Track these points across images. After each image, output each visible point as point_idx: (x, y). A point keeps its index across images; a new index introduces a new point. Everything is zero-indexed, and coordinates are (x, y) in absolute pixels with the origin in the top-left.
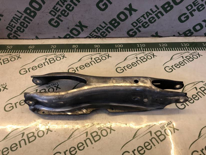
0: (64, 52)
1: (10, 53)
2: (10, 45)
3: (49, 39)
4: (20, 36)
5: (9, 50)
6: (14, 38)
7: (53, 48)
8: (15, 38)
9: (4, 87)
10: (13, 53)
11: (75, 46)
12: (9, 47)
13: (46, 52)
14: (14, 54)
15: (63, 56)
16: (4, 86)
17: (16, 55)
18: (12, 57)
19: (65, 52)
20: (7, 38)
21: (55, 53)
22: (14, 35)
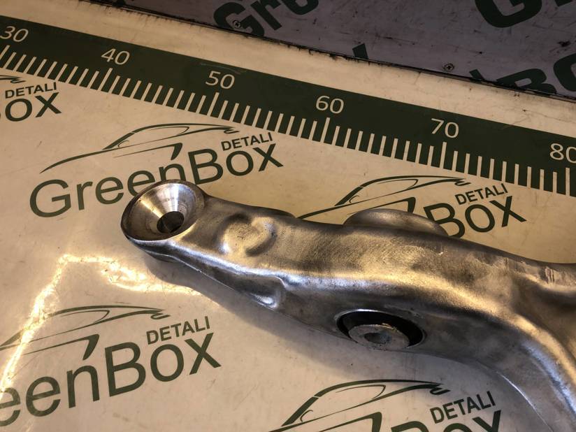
0: (507, 181)
1: (226, 117)
2: (224, 69)
3: (416, 74)
4: (276, 25)
5: (217, 95)
6: (243, 31)
7: (441, 136)
8: (249, 30)
9: (200, 343)
10: (238, 119)
11: (564, 152)
12: (220, 78)
13: (406, 155)
14: (244, 130)
15: (503, 203)
16: (199, 338)
17: (254, 139)
18: (232, 150)
19: (510, 179)
20: (213, 22)
21: (458, 175)
22: (250, 19)
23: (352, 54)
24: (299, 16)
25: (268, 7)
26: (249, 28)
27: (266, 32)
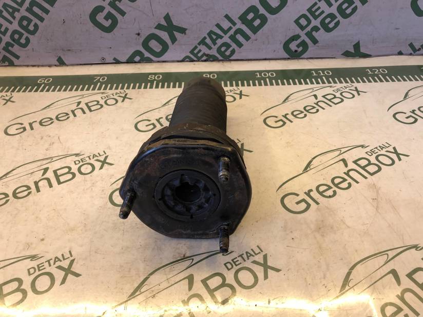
6: (4, 64)
7: (98, 81)
11: (154, 77)
13: (80, 89)
15: (123, 96)
17: (2, 96)
21: (104, 91)
22: (4, 56)
23: (58, 63)
24: (25, 49)
25: (10, 48)
26: (6, 62)
27: (15, 62)
